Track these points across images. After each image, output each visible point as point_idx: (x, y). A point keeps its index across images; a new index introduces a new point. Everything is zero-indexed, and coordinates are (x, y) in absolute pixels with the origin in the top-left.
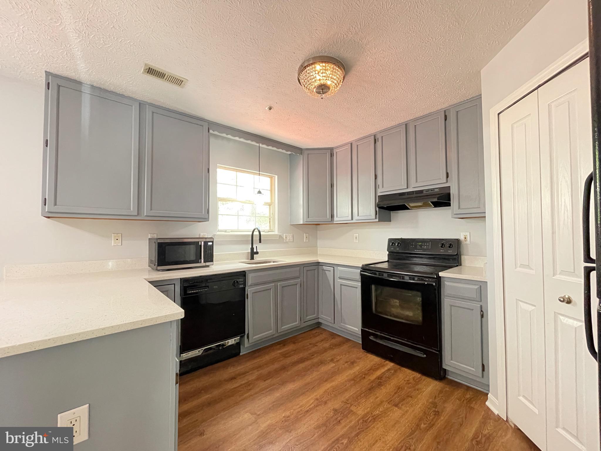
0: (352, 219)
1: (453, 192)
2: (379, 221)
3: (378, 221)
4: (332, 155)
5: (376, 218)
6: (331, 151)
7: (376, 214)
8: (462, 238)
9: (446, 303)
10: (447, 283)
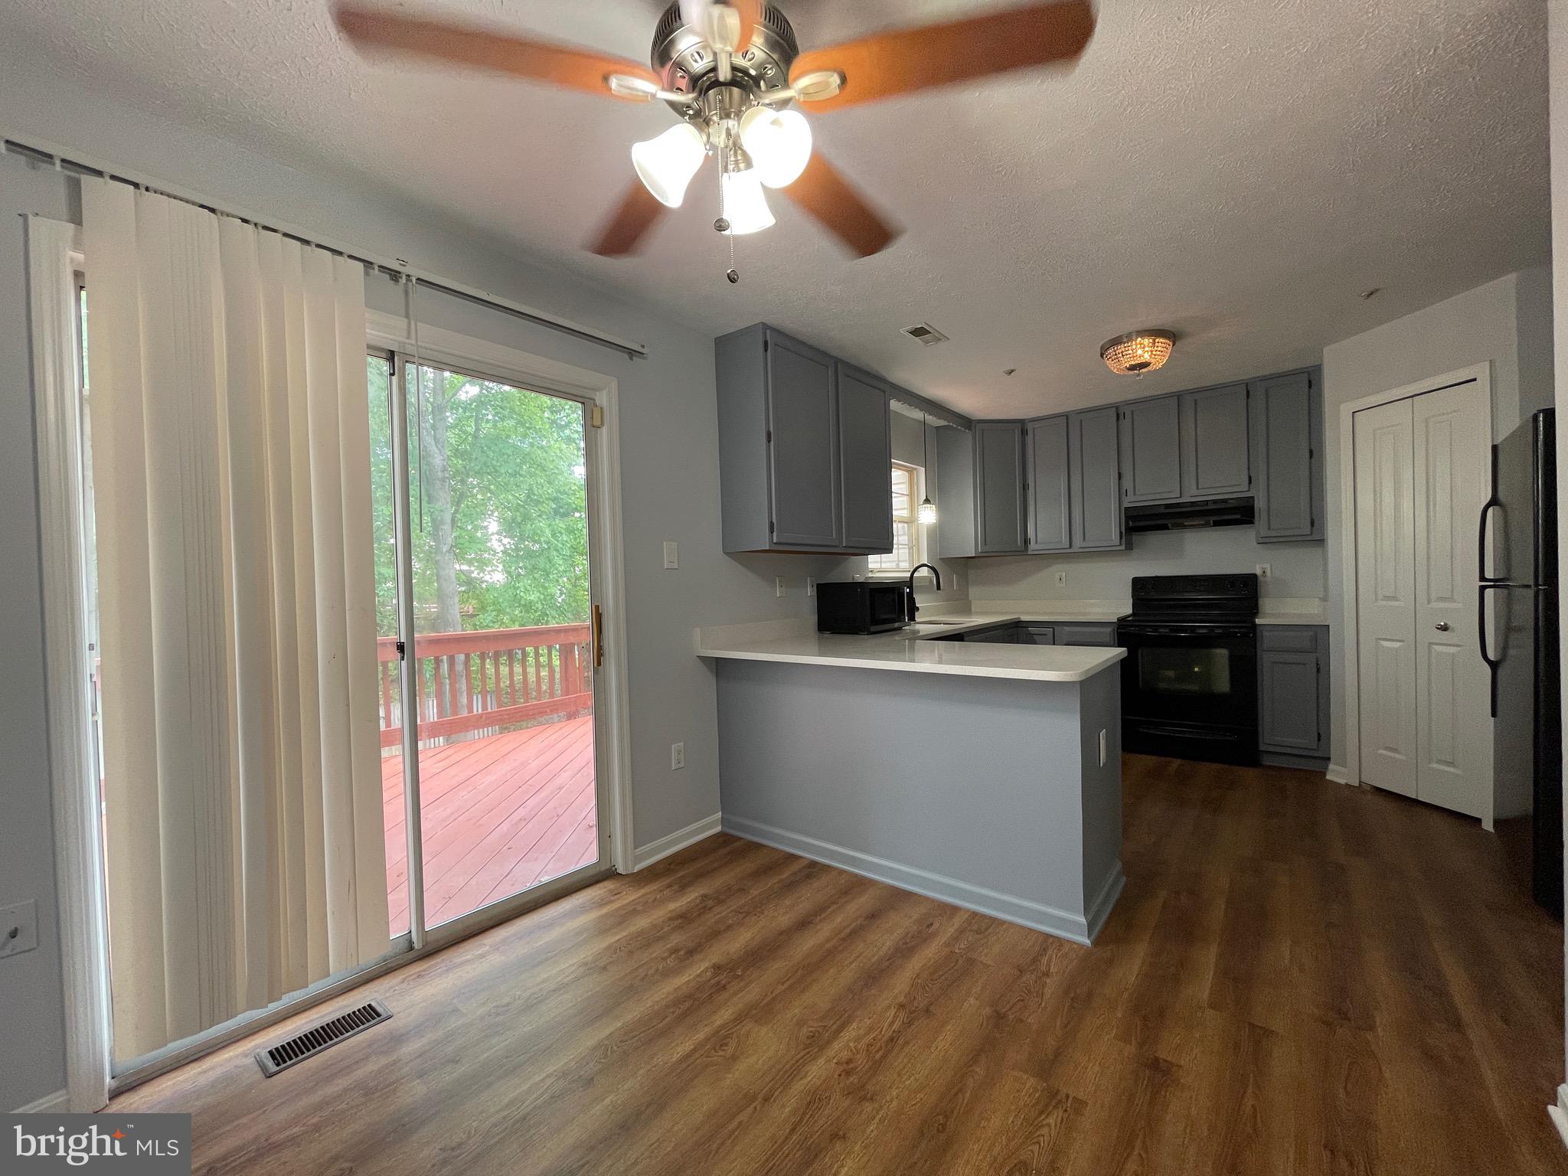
0: (1071, 547)
1: (1260, 504)
2: (1126, 549)
3: (1124, 548)
4: (1024, 432)
5: (1121, 544)
6: (1021, 427)
7: (1121, 538)
8: (1258, 572)
9: (1266, 661)
10: (1266, 634)
